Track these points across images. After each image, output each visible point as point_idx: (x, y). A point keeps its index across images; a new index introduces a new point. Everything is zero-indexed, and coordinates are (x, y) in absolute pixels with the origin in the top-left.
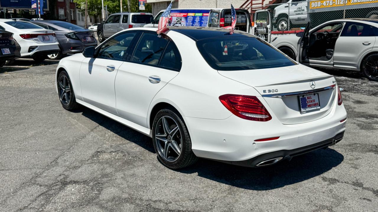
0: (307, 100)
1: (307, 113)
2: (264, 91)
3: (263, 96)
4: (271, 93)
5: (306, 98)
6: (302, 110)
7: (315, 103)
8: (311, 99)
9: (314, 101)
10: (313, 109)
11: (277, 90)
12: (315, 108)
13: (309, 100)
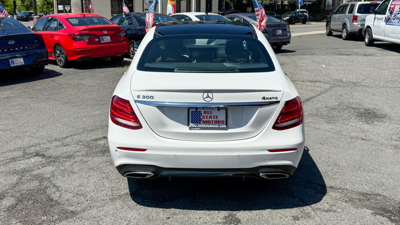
0: (203, 115)
1: (201, 130)
2: (138, 97)
3: (136, 101)
4: (145, 100)
5: (202, 112)
6: (191, 125)
7: (217, 120)
8: (211, 113)
9: (217, 117)
10: (211, 126)
11: (153, 97)
12: (217, 126)
13: (207, 115)
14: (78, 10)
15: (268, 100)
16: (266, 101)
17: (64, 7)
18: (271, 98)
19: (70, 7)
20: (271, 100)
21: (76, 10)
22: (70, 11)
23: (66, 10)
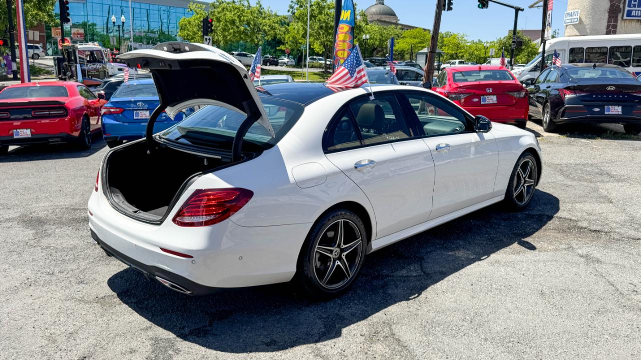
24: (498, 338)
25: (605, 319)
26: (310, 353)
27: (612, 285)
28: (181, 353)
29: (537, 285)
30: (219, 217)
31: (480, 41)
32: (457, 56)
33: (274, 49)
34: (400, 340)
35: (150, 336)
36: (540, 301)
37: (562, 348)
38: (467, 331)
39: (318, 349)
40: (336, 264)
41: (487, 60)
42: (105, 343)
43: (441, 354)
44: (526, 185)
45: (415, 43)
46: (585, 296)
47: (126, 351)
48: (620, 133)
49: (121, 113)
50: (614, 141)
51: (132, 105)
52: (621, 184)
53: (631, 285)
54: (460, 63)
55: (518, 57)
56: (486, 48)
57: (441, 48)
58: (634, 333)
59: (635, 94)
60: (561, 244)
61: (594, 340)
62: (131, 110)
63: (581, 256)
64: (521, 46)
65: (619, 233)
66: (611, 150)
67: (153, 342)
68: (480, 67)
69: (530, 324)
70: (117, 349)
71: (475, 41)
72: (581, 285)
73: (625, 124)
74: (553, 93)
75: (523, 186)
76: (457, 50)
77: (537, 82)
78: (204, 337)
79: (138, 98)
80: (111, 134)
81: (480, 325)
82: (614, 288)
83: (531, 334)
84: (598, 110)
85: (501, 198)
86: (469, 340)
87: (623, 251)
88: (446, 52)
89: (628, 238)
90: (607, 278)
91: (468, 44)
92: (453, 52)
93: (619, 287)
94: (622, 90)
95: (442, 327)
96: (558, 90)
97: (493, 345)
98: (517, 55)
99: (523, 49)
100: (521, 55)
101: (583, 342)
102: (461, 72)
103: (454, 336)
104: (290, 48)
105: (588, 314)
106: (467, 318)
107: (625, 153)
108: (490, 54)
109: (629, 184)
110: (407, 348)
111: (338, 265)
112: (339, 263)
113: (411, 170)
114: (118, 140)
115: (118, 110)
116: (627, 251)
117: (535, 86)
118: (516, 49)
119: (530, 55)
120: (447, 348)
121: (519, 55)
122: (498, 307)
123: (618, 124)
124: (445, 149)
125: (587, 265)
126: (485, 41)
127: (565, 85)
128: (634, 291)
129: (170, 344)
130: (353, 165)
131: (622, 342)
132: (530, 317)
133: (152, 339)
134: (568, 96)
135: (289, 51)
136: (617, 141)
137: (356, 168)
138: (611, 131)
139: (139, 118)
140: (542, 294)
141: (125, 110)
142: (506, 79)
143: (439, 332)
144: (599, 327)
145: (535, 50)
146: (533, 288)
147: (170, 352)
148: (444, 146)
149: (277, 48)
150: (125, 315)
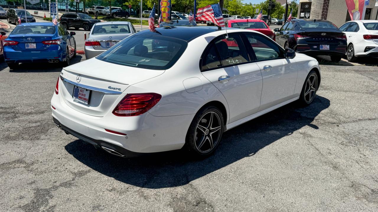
0: (79, 92)
1: (78, 103)
5: (80, 90)
6: (74, 97)
7: (85, 98)
8: (83, 92)
9: (85, 95)
10: (81, 101)
12: (83, 102)
13: (81, 92)
14: (315, 17)
15: (112, 90)
16: (111, 90)
17: (305, 14)
18: (115, 89)
19: (310, 15)
20: (115, 90)
21: (314, 16)
22: (309, 18)
23: (306, 16)
24: (250, 182)
25: (312, 170)
26: (137, 195)
27: (317, 150)
28: (54, 198)
29: (274, 150)
30: (142, 110)
31: (251, 4)
32: (236, 13)
33: (121, 5)
34: (192, 185)
35: (34, 188)
36: (275, 160)
37: (286, 187)
38: (232, 179)
39: (142, 192)
40: (206, 138)
41: (255, 16)
42: (3, 193)
43: (216, 192)
44: (311, 90)
45: (211, 4)
46: (302, 156)
47: (17, 198)
48: (328, 61)
49: (17, 45)
50: (324, 65)
51: (24, 40)
52: (326, 91)
53: (328, 150)
54: (238, 17)
55: (273, 14)
56: (254, 9)
57: (227, 8)
58: (328, 177)
59: (337, 38)
60: (290, 126)
61: (305, 182)
62: (23, 43)
63: (301, 134)
64: (274, 7)
65: (323, 120)
66: (323, 71)
67: (36, 191)
68: (248, 20)
69: (269, 173)
70: (11, 197)
71: (247, 4)
72: (299, 150)
73: (331, 56)
74: (290, 36)
75: (310, 91)
76: (236, 9)
77: (281, 30)
78: (69, 187)
79: (28, 35)
80: (10, 59)
81: (240, 174)
82: (318, 152)
83: (269, 179)
84: (316, 47)
85: (297, 98)
86: (233, 183)
87: (325, 130)
88: (230, 10)
89: (329, 123)
90: (315, 146)
91: (244, 6)
92: (234, 10)
93: (321, 150)
94: (330, 35)
95: (218, 176)
96: (293, 34)
97: (247, 186)
98: (272, 13)
99: (276, 10)
100: (274, 14)
101: (298, 183)
102: (237, 23)
103: (224, 182)
104: (131, 4)
105: (302, 167)
106: (233, 170)
107: (330, 73)
108: (256, 12)
109: (331, 91)
110: (196, 189)
111: (207, 139)
112: (208, 138)
113: (248, 82)
114: (15, 62)
115: (15, 43)
116: (327, 130)
117: (280, 32)
118: (272, 9)
119: (280, 13)
120: (220, 189)
121: (274, 13)
122: (251, 164)
123: (327, 56)
124: (269, 69)
125: (304, 139)
126: (254, 4)
127: (298, 32)
128: (329, 153)
129: (47, 193)
130: (217, 79)
131: (321, 182)
132: (269, 169)
133: (35, 190)
134: (299, 38)
135: (131, 6)
136: (326, 66)
137: (219, 80)
138: (323, 60)
139: (29, 48)
140: (277, 156)
141: (19, 43)
142: (263, 28)
143: (215, 179)
144: (308, 174)
145: (283, 10)
146: (272, 152)
147: (47, 197)
148: (268, 67)
149: (123, 4)
150: (17, 175)
